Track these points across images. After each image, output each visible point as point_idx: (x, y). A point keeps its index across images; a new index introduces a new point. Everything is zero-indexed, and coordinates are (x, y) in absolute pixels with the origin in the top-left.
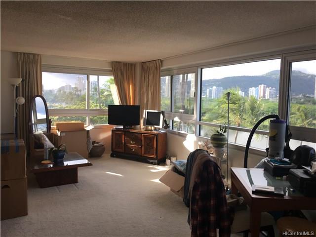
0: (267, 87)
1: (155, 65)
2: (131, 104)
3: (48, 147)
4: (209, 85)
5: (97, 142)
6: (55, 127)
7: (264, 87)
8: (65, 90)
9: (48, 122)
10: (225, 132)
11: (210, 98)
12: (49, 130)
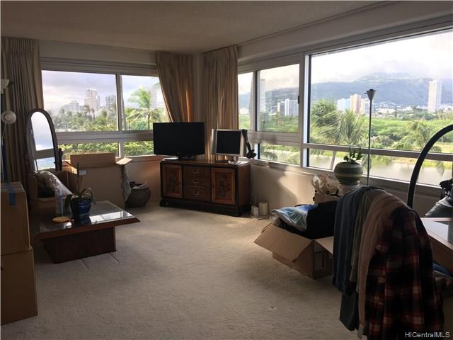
0: (362, 98)
1: (228, 55)
2: (189, 121)
3: (61, 194)
4: (280, 98)
5: (136, 183)
6: (69, 161)
7: (358, 98)
8: (71, 110)
9: (57, 154)
10: (358, 158)
11: (282, 116)
12: (58, 167)
